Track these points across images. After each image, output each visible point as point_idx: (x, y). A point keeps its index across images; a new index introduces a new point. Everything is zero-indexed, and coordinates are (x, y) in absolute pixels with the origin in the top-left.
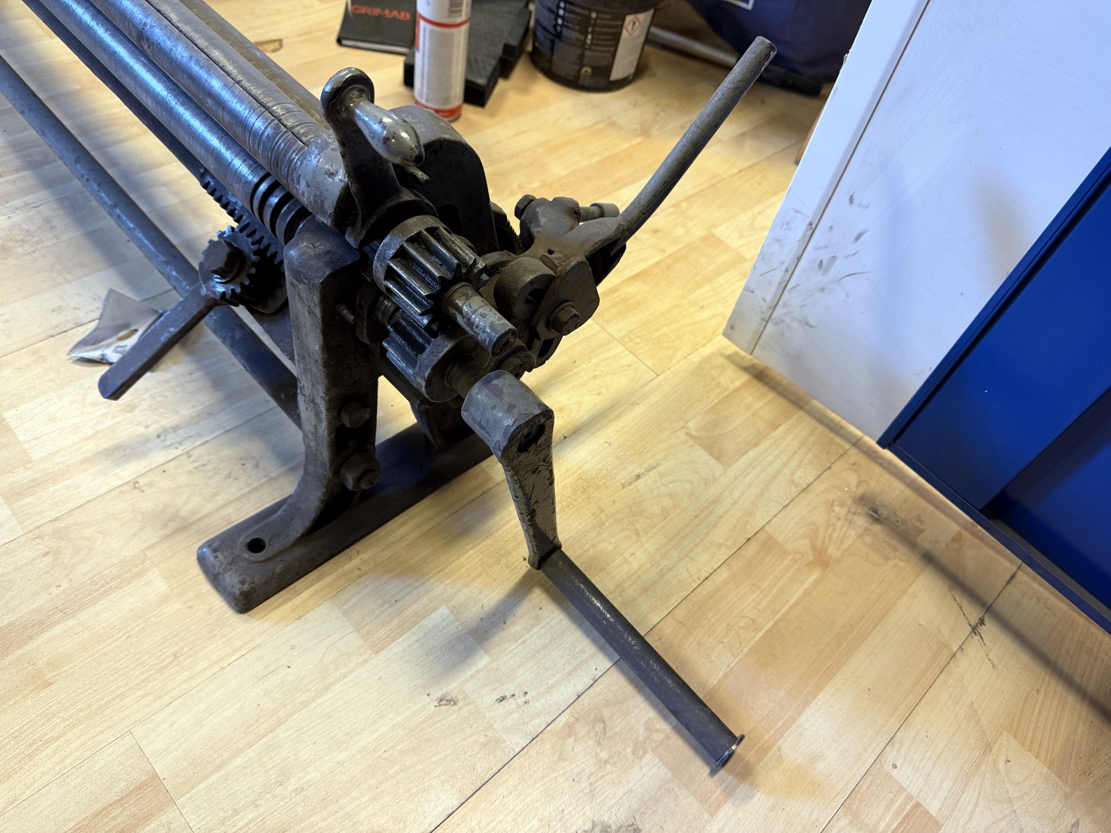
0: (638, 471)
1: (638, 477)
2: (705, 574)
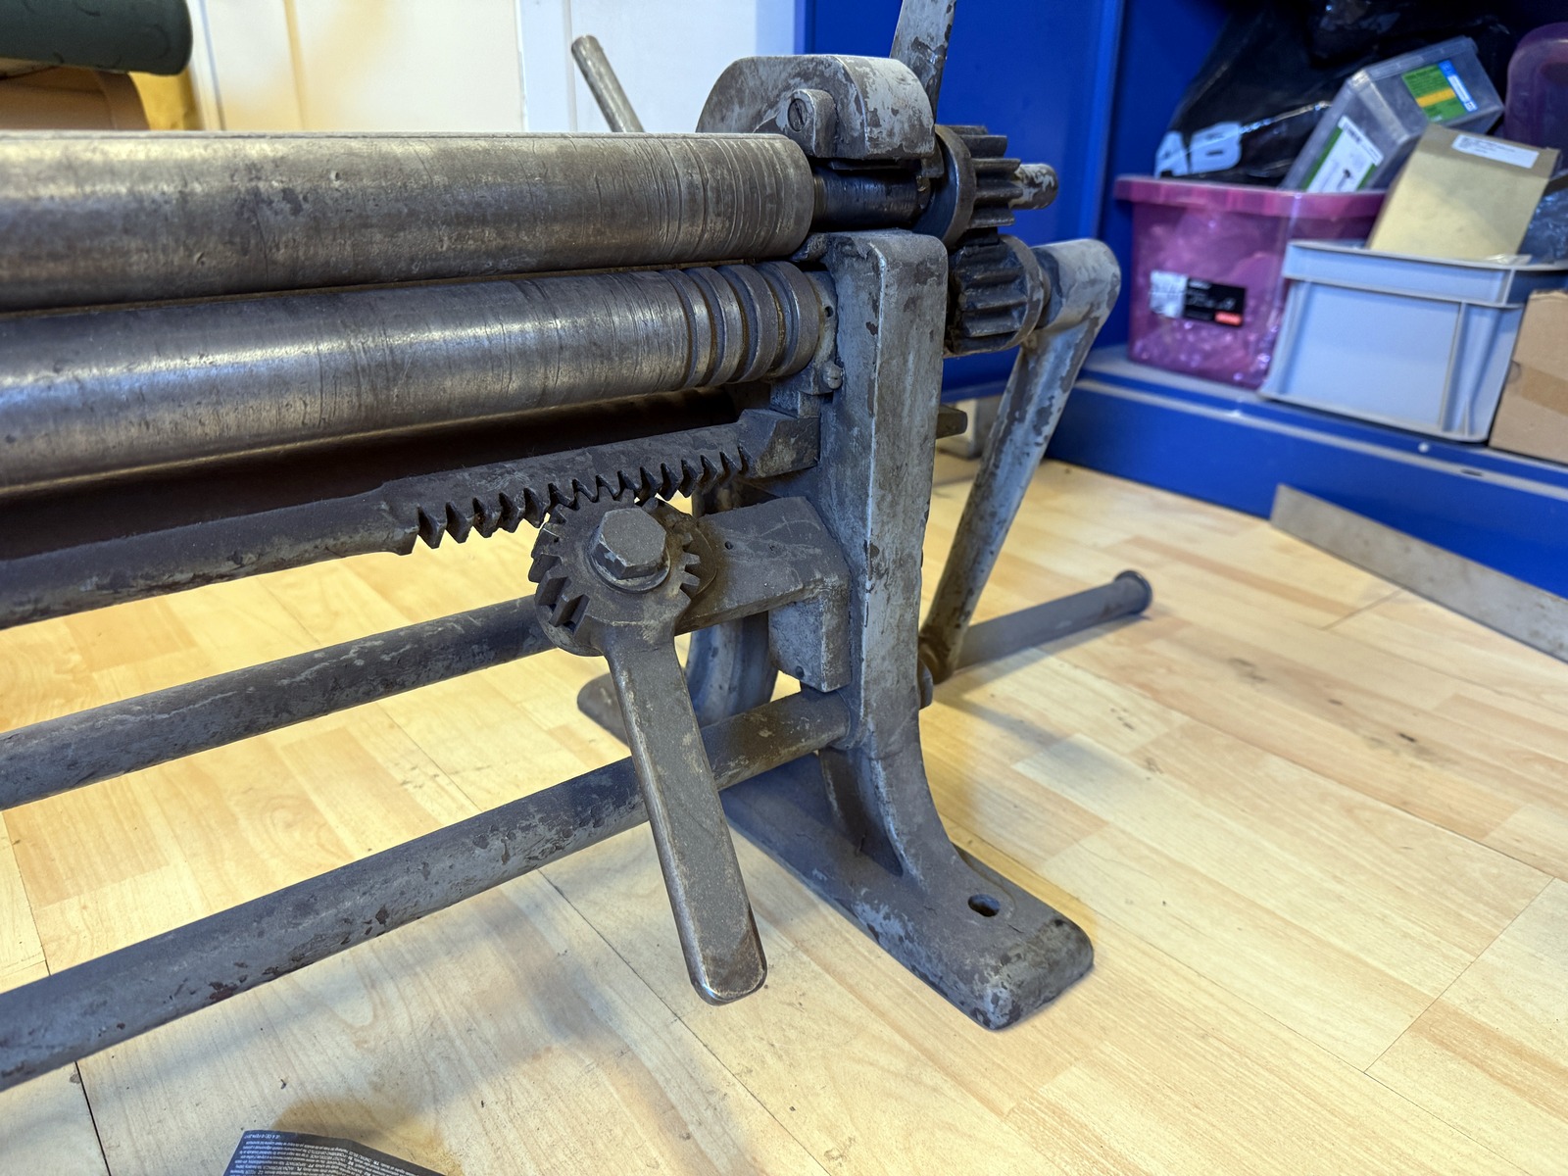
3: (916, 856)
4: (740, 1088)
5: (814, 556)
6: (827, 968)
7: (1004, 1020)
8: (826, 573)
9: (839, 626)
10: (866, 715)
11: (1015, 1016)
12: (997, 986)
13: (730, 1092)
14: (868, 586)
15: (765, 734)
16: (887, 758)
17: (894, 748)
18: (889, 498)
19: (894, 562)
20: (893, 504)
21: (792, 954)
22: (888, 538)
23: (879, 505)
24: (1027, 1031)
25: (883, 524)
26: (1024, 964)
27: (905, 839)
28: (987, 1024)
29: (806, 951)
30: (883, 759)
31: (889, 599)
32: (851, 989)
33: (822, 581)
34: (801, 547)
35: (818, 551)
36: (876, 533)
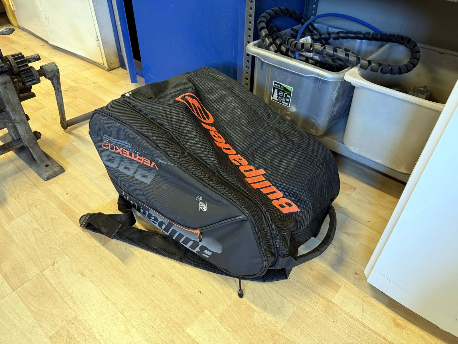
0: (43, 119)
1: (45, 119)
2: (75, 110)
3: (39, 160)
4: (7, 191)
5: (7, 121)
6: (26, 176)
7: (46, 179)
8: (9, 124)
9: (15, 131)
10: (24, 142)
11: (48, 179)
12: (45, 176)
13: (6, 192)
14: (16, 125)
15: (7, 147)
16: (31, 147)
17: (32, 146)
18: (14, 113)
19: (20, 121)
20: (16, 113)
21: (22, 175)
22: (17, 118)
23: (13, 114)
24: (50, 181)
25: (15, 116)
26: (49, 172)
27: (37, 158)
28: (44, 180)
29: (24, 174)
30: (30, 147)
31: (21, 126)
32: (28, 178)
33: (8, 125)
34: (4, 120)
35: (8, 120)
36: (14, 117)
